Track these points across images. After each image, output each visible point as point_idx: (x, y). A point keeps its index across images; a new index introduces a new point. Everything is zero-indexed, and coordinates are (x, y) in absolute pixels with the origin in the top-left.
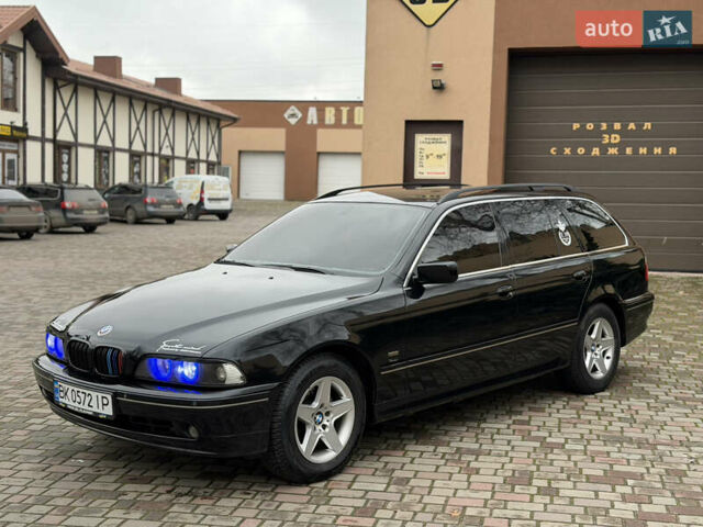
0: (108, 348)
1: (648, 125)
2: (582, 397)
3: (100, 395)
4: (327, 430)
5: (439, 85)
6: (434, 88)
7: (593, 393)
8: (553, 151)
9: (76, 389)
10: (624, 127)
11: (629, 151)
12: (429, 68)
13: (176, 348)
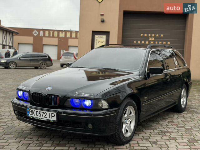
0: (52, 95)
1: (162, 35)
2: (180, 113)
3: (51, 113)
4: (128, 125)
5: (103, 20)
6: (101, 21)
7: (182, 112)
8: (135, 42)
9: (38, 111)
10: (155, 36)
11: (156, 43)
12: (100, 15)
13: (82, 95)
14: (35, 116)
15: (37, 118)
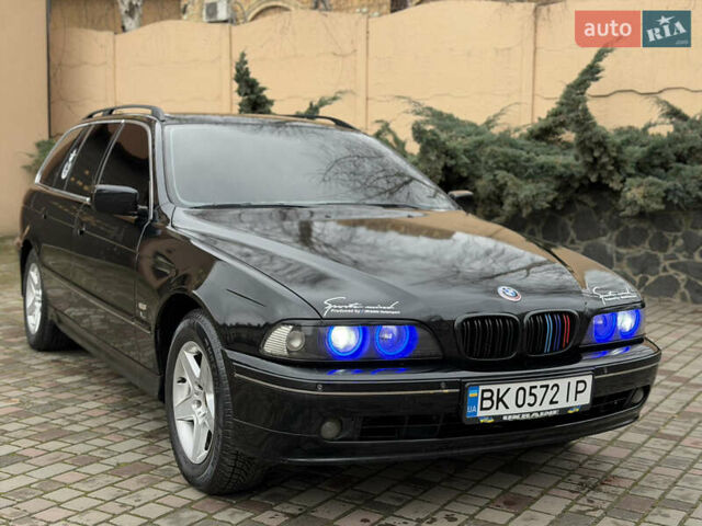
3: (573, 381)
9: (527, 385)
14: (511, 410)
15: (517, 417)
